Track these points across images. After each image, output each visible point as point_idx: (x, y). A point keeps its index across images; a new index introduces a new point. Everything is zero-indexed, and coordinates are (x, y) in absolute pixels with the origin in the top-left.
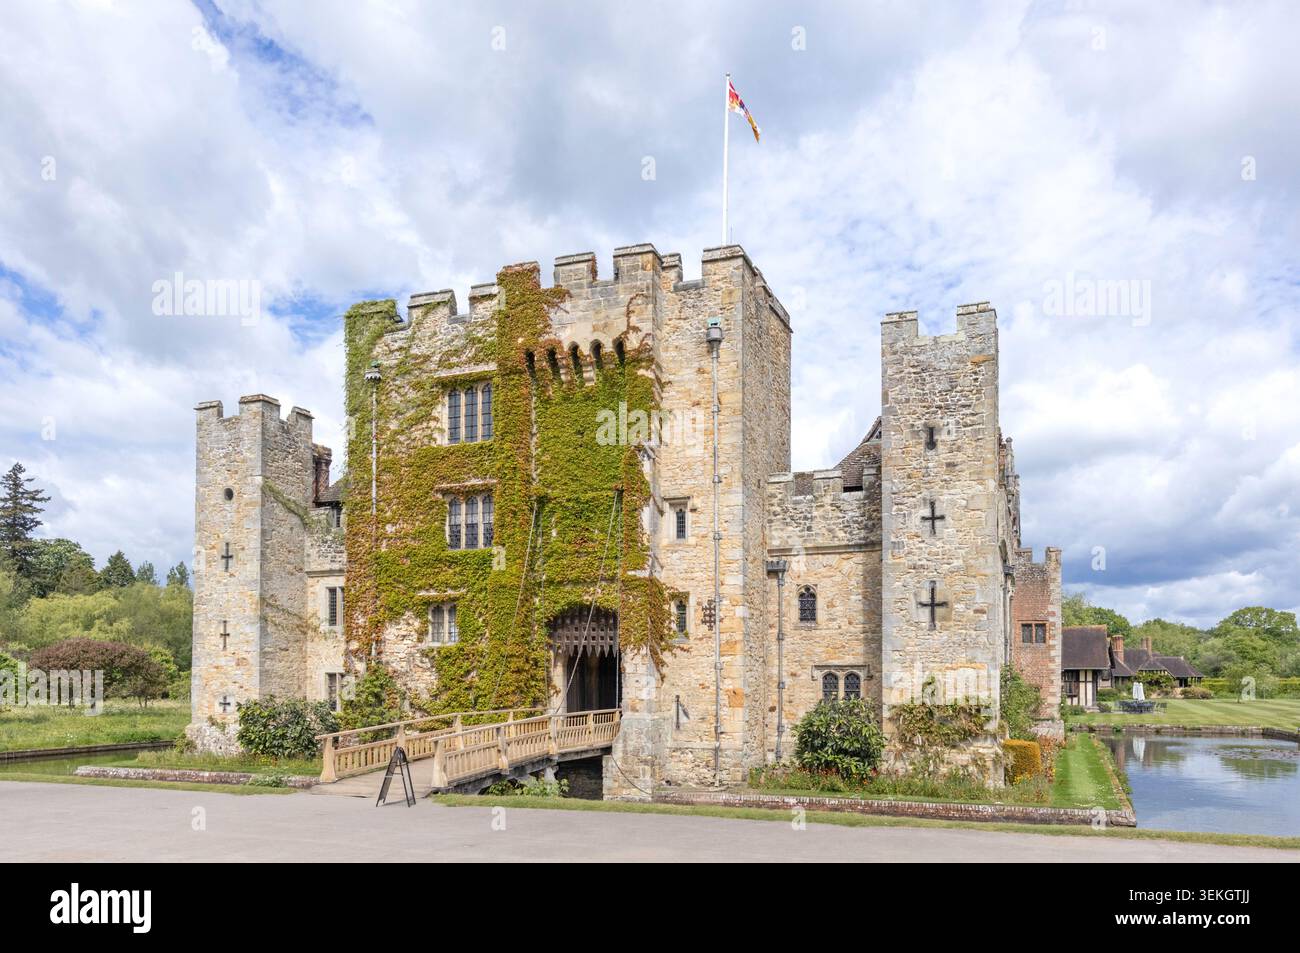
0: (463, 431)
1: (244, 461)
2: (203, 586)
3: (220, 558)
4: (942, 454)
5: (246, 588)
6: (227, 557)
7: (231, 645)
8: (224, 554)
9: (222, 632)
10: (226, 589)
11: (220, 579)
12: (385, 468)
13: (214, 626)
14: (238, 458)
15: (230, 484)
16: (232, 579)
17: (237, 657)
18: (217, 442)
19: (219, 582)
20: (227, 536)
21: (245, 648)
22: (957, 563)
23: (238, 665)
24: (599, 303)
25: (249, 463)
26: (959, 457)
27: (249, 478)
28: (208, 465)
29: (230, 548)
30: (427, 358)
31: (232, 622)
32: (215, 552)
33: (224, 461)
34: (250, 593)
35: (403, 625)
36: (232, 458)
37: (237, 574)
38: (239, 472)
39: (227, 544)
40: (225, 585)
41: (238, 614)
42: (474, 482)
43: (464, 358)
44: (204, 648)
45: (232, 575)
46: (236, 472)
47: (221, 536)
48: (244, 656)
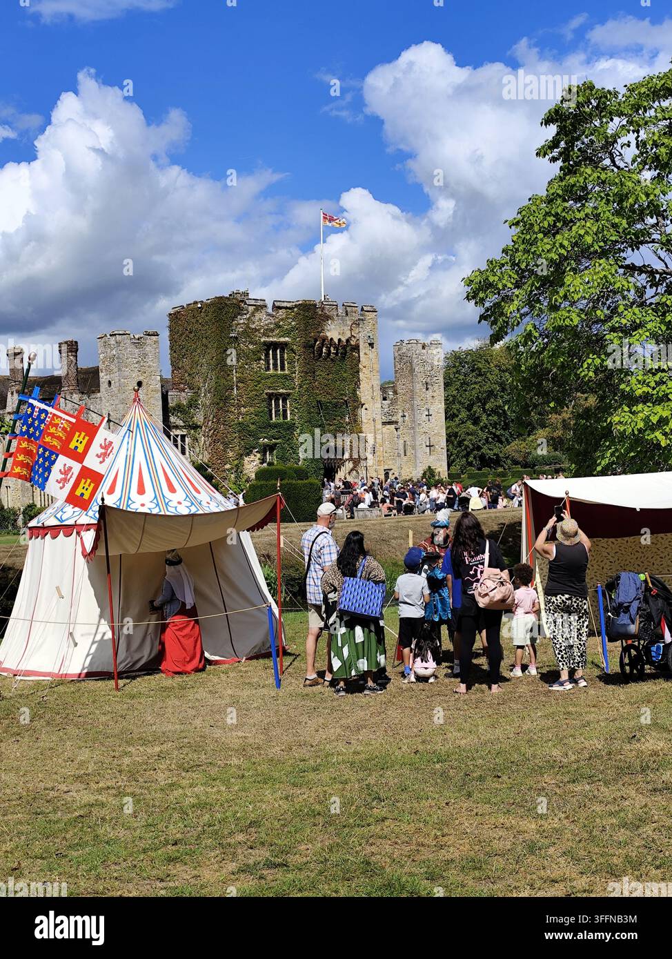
0: (271, 366)
4: (430, 393)
12: (240, 380)
14: (146, 365)
15: (141, 378)
18: (131, 354)
22: (436, 431)
24: (340, 323)
25: (152, 368)
26: (435, 394)
27: (153, 376)
30: (256, 330)
33: (136, 365)
35: (252, 457)
36: (142, 364)
38: (147, 373)
42: (281, 391)
43: (274, 334)
46: (145, 373)
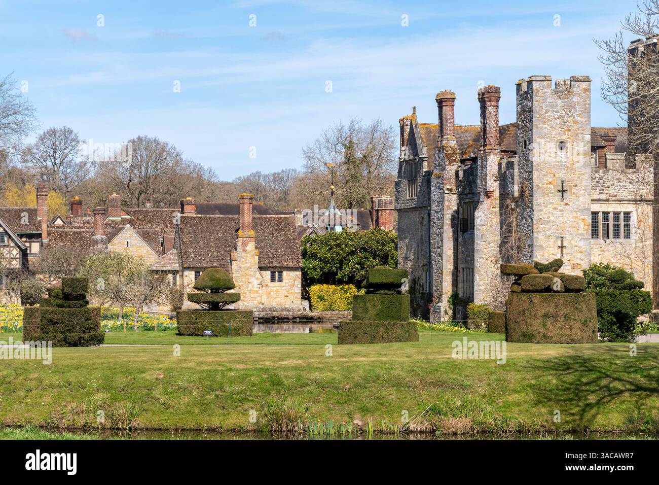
1: (575, 123)
2: (542, 210)
3: (556, 191)
5: (579, 214)
6: (563, 191)
7: (567, 254)
8: (560, 188)
9: (560, 245)
10: (563, 214)
11: (557, 206)
13: (552, 240)
14: (572, 120)
15: (564, 138)
16: (567, 207)
17: (572, 262)
18: (552, 106)
19: (555, 209)
20: (561, 174)
21: (579, 257)
23: (574, 268)
25: (580, 125)
27: (580, 136)
28: (544, 123)
29: (564, 184)
31: (568, 237)
32: (551, 186)
33: (558, 121)
34: (582, 217)
36: (565, 119)
37: (571, 204)
38: (572, 131)
39: (563, 182)
40: (561, 211)
41: (572, 232)
44: (543, 255)
45: (566, 204)
46: (569, 130)
47: (557, 175)
48: (579, 262)
